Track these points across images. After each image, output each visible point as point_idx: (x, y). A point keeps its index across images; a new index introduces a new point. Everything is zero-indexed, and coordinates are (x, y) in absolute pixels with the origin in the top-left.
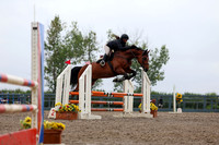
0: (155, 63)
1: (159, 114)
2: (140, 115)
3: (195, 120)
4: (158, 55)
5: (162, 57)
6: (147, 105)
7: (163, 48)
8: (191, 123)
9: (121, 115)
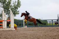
0: (15, 7)
1: (17, 28)
2: (9, 29)
3: (33, 30)
4: (16, 4)
5: (18, 4)
6: (12, 25)
7: (18, 1)
8: (31, 31)
9: (2, 29)
